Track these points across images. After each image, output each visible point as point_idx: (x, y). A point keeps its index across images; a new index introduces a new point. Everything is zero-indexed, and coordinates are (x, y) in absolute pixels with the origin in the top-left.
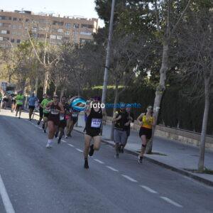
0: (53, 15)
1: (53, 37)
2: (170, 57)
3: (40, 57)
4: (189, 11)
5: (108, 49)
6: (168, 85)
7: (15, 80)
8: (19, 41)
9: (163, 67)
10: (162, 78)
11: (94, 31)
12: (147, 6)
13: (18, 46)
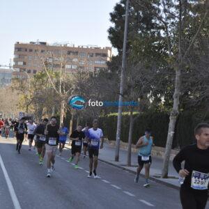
0: (68, 45)
1: (68, 66)
2: (183, 82)
3: (56, 87)
4: (200, 36)
5: (122, 76)
6: (182, 110)
7: (32, 110)
8: (35, 72)
9: (176, 92)
10: (176, 102)
11: (108, 59)
12: (159, 33)
13: (35, 76)
